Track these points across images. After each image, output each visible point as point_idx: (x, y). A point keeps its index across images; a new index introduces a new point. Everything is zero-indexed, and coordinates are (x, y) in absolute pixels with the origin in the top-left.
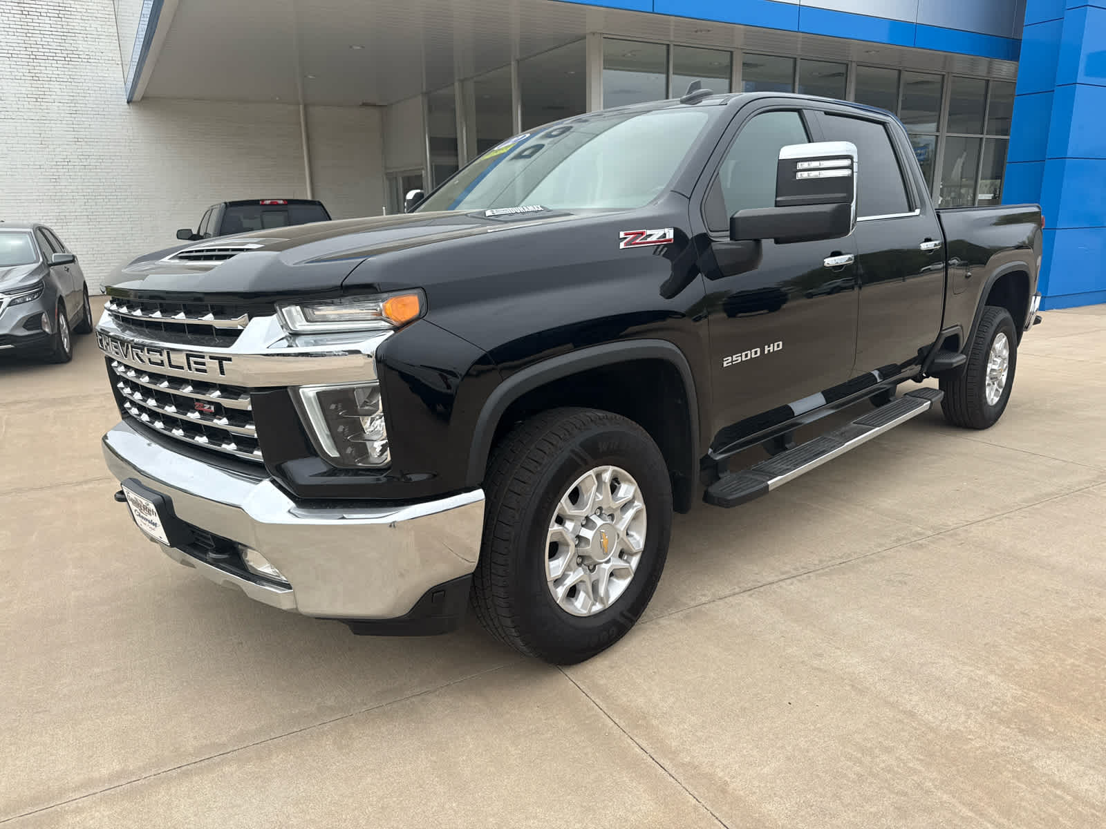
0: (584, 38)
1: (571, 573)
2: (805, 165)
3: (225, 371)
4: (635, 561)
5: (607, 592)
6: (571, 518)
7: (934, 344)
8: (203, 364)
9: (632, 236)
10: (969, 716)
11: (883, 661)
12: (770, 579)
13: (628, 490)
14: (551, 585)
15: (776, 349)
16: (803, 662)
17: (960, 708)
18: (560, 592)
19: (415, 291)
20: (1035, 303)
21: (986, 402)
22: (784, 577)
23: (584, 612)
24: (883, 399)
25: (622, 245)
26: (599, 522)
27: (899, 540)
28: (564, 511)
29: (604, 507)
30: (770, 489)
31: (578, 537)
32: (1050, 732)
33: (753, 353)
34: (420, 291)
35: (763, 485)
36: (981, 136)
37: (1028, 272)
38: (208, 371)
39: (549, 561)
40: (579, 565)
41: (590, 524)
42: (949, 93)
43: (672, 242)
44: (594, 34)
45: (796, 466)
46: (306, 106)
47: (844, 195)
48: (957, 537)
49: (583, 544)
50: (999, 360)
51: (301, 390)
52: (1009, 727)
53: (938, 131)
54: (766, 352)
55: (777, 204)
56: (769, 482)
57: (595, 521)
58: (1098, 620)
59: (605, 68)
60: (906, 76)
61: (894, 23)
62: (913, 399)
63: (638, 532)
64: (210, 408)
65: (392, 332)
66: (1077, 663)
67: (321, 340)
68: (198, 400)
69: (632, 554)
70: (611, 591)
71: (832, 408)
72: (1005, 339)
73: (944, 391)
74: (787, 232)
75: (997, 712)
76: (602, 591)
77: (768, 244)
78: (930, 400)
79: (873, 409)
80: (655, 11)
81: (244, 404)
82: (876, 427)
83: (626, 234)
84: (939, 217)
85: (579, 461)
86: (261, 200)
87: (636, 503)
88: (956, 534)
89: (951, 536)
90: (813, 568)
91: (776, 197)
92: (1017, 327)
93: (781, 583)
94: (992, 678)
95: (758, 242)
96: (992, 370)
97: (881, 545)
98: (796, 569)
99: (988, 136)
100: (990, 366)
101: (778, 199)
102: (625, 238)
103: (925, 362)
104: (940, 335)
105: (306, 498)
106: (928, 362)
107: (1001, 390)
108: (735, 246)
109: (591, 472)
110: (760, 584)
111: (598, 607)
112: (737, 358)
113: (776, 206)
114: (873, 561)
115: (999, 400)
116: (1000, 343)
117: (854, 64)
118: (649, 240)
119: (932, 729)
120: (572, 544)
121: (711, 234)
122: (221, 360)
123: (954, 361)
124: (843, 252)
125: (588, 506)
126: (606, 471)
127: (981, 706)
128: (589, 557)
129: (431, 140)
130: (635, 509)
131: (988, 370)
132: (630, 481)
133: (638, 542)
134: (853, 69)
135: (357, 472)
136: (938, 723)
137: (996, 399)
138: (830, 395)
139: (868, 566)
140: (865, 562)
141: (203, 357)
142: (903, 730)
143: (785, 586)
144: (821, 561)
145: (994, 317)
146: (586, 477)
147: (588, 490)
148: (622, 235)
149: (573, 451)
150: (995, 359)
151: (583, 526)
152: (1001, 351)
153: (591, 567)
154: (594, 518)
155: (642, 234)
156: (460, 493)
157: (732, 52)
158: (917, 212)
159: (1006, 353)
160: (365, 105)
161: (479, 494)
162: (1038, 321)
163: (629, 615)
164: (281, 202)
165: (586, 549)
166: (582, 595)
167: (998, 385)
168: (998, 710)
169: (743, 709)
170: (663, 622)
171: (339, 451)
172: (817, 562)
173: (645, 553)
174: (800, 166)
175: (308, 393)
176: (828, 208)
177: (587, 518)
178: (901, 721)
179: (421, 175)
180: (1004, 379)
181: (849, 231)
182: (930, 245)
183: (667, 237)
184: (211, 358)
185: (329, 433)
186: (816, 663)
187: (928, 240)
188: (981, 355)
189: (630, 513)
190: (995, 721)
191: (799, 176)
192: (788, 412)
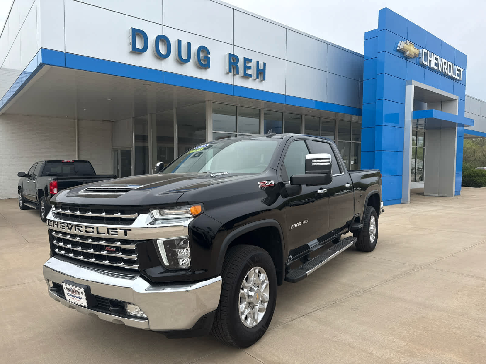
0: (205, 102)
1: (246, 310)
2: (315, 161)
3: (127, 234)
4: (266, 305)
5: (257, 318)
6: (246, 288)
7: (352, 220)
8: (117, 232)
9: (262, 184)
10: (391, 352)
11: (358, 337)
12: (310, 311)
13: (263, 276)
14: (240, 314)
15: (306, 222)
16: (330, 340)
17: (387, 350)
18: (243, 317)
19: (200, 204)
20: (382, 204)
21: (370, 242)
22: (315, 310)
23: (250, 326)
24: (336, 241)
25: (259, 187)
26: (255, 289)
27: (351, 294)
28: (245, 285)
29: (256, 283)
30: (307, 275)
31: (248, 295)
32: (418, 356)
33: (299, 224)
34: (202, 204)
35: (304, 274)
36: (350, 141)
37: (378, 193)
38: (118, 235)
39: (240, 305)
40: (249, 307)
41: (252, 290)
42: (338, 127)
43: (274, 185)
44: (209, 101)
45: (315, 266)
46: (78, 120)
47: (328, 171)
48: (371, 292)
49: (250, 298)
50: (373, 226)
51: (157, 241)
52: (405, 355)
53: (335, 139)
54: (303, 223)
55: (306, 173)
56: (307, 273)
57: (254, 288)
58: (424, 317)
59: (213, 113)
60: (322, 120)
61: (316, 102)
62: (348, 241)
63: (267, 293)
64: (114, 249)
65: (193, 218)
66: (421, 332)
67: (164, 222)
68: (108, 246)
69: (265, 302)
70: (258, 317)
71: (322, 244)
72: (374, 218)
73: (357, 237)
74: (310, 182)
75: (399, 351)
76: (256, 318)
77: (304, 186)
78: (353, 241)
79: (334, 245)
80: (234, 95)
81: (133, 246)
82: (337, 251)
83: (260, 183)
84: (350, 175)
85: (249, 264)
86: (62, 160)
87: (266, 281)
88: (371, 291)
89: (369, 291)
90: (324, 306)
91: (306, 171)
92: (377, 213)
93: (315, 312)
94: (395, 339)
95: (300, 185)
96: (371, 229)
97: (346, 296)
98: (318, 307)
99: (352, 142)
100: (370, 228)
101: (306, 172)
102: (260, 184)
103: (349, 226)
104: (354, 217)
105: (155, 282)
106: (350, 227)
107: (374, 237)
108: (293, 187)
109: (252, 269)
110: (307, 313)
111: (255, 324)
112: (295, 226)
113: (306, 174)
114: (344, 302)
115: (374, 241)
116: (373, 220)
117: (304, 115)
118: (267, 185)
119: (380, 358)
120: (247, 297)
121: (284, 182)
122: (125, 230)
123: (359, 226)
124: (323, 188)
125: (251, 283)
126: (256, 269)
127: (394, 349)
128: (252, 303)
129: (135, 136)
130: (266, 284)
131: (370, 229)
132: (264, 273)
133: (267, 297)
134: (304, 117)
135: (176, 271)
136: (381, 356)
137: (373, 240)
138: (320, 240)
139: (343, 304)
140: (342, 303)
141: (117, 229)
142: (371, 359)
143: (316, 313)
144: (326, 303)
145: (370, 210)
146: (251, 271)
147: (251, 276)
148: (259, 183)
149: (247, 261)
150: (372, 225)
151: (250, 291)
152: (373, 223)
153: (252, 307)
154: (253, 287)
155: (265, 183)
156: (214, 278)
157: (260, 110)
158: (343, 173)
159: (374, 223)
160: (105, 120)
161: (219, 278)
162: (383, 211)
163: (265, 326)
164: (71, 161)
165: (252, 300)
166: (249, 319)
167: (373, 235)
168: (400, 350)
169: (314, 358)
170: (276, 329)
171: (169, 264)
172: (325, 304)
173: (269, 301)
174: (313, 161)
175: (160, 242)
176: (324, 175)
177: (251, 288)
178: (369, 357)
179: (130, 150)
180: (375, 232)
181: (330, 183)
182: (348, 185)
183: (272, 184)
184: (120, 229)
185: (166, 257)
186: (334, 339)
187: (348, 183)
188: (367, 224)
189: (264, 285)
190: (400, 354)
191: (313, 164)
192: (307, 247)
